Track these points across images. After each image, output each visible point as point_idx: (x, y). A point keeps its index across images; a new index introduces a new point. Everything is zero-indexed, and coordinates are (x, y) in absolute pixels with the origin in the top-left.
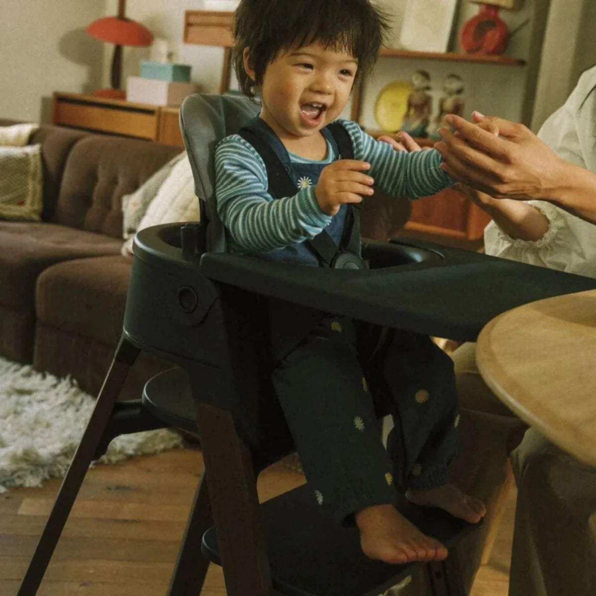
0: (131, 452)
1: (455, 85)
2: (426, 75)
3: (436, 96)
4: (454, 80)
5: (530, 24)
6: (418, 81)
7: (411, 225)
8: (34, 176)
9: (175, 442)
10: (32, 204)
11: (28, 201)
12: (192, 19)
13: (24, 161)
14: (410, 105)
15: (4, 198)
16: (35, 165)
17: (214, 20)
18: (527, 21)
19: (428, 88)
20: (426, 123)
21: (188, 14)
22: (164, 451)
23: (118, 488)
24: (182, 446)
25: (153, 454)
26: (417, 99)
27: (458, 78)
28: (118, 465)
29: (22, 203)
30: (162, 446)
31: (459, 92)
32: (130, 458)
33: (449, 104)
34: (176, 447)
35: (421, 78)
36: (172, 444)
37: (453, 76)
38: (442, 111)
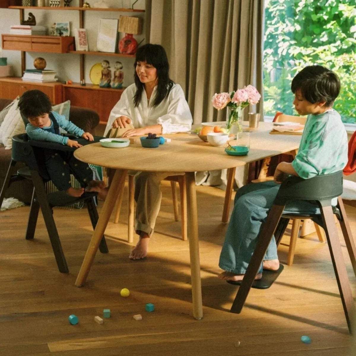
0: (7, 208)
1: (119, 66)
2: (108, 62)
3: (113, 70)
4: (118, 64)
5: (145, 40)
6: (104, 65)
9: (22, 204)
12: (5, 39)
14: (103, 75)
17: (15, 39)
18: (144, 39)
19: (109, 67)
20: (109, 81)
21: (3, 36)
22: (18, 207)
23: (5, 216)
24: (24, 205)
25: (15, 208)
26: (105, 72)
27: (120, 63)
28: (3, 211)
30: (17, 206)
31: (121, 68)
32: (7, 210)
33: (117, 74)
34: (22, 206)
35: (105, 63)
36: (20, 205)
37: (118, 62)
38: (115, 77)
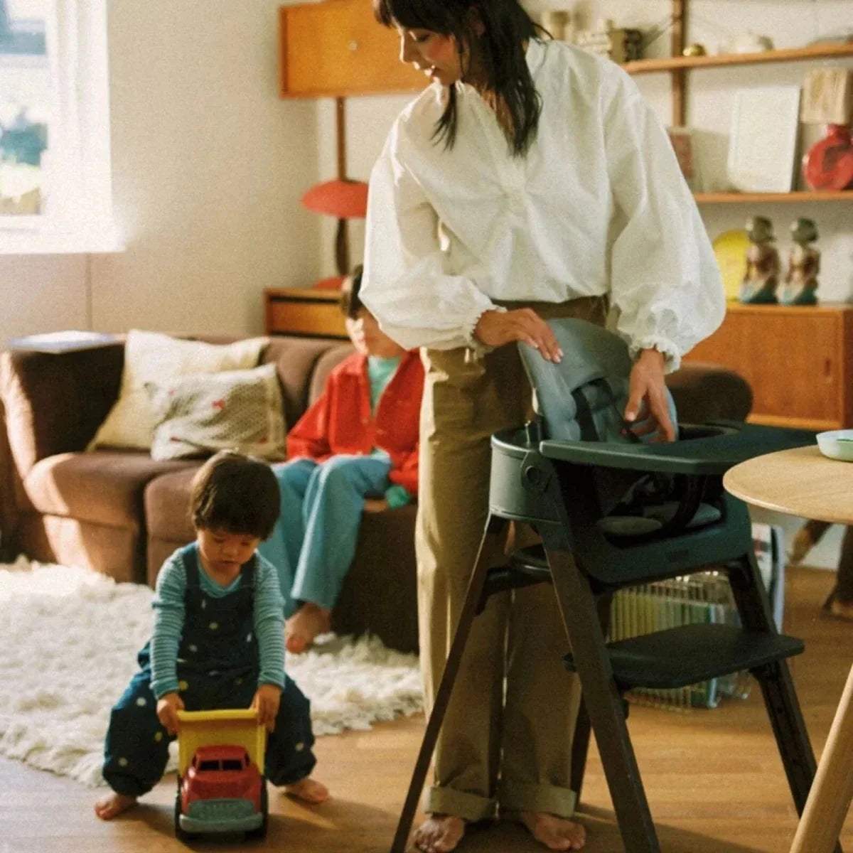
7: (753, 419)
8: (273, 405)
10: (276, 439)
11: (271, 436)
13: (259, 387)
15: (243, 435)
16: (272, 391)
19: (770, 239)
20: (773, 283)
29: (264, 440)
31: (813, 239)
38: (793, 268)
